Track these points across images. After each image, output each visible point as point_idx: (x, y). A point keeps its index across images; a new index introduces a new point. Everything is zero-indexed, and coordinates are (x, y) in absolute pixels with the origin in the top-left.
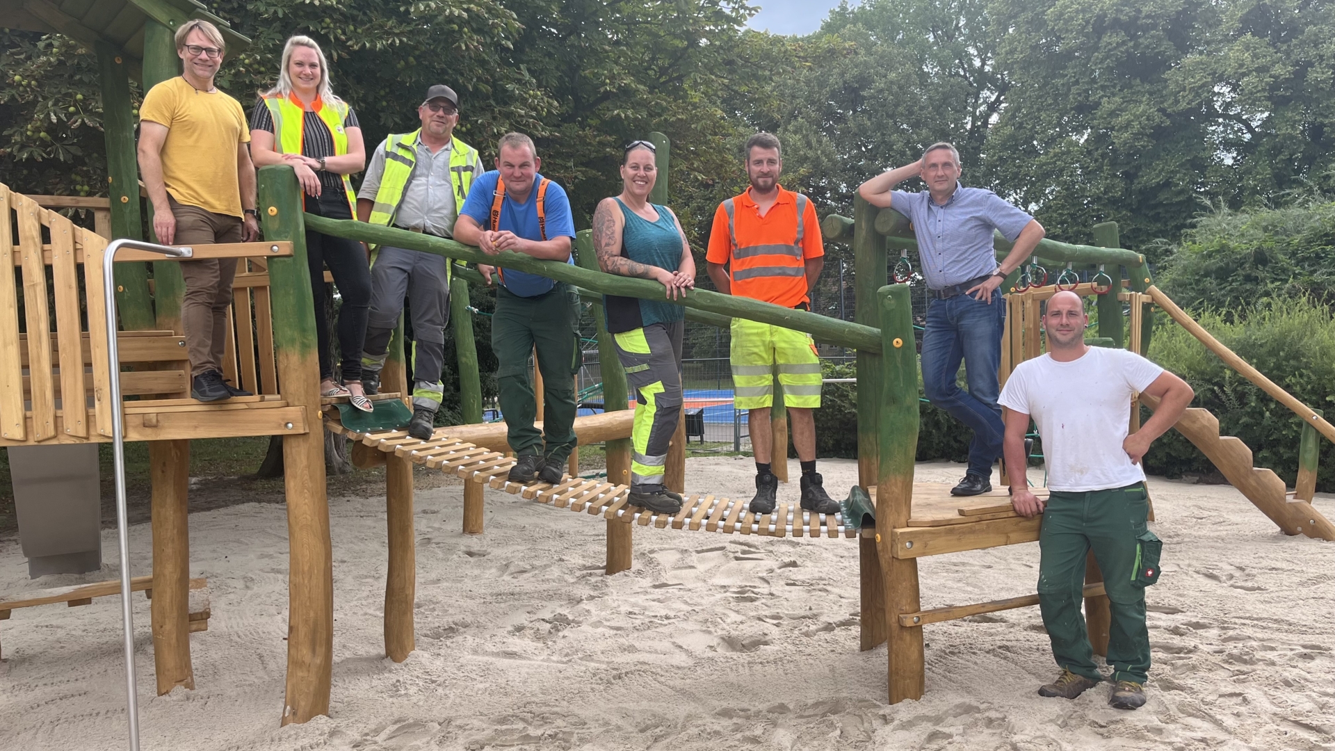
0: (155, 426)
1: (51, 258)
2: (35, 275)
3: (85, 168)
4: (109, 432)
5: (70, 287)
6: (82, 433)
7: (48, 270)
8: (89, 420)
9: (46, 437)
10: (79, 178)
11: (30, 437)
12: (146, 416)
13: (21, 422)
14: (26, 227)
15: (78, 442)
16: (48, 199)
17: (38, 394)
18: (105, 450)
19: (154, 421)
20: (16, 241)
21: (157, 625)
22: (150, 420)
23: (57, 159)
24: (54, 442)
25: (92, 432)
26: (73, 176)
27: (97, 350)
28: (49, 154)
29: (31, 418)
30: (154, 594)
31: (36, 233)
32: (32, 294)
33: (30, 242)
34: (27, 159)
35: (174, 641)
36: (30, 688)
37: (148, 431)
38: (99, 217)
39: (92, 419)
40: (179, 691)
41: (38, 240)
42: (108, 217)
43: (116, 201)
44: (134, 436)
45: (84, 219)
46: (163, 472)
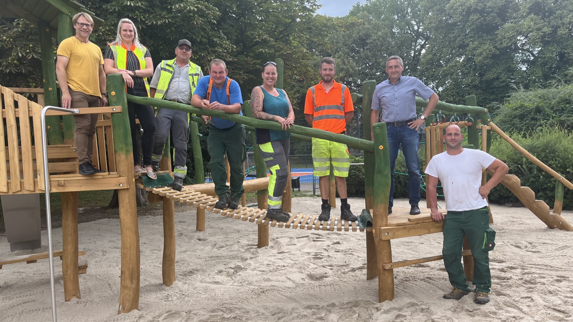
0: (63, 186)
1: (19, 114)
2: (11, 121)
3: (33, 76)
4: (43, 189)
5: (27, 127)
6: (32, 189)
7: (17, 120)
8: (35, 184)
9: (16, 191)
10: (31, 80)
11: (10, 191)
12: (59, 182)
13: (6, 185)
14: (8, 101)
15: (30, 193)
16: (18, 89)
17: (13, 172)
18: (42, 196)
19: (63, 183)
20: (3, 107)
21: (65, 271)
22: (61, 183)
23: (21, 72)
24: (20, 193)
25: (36, 189)
26: (29, 79)
27: (38, 153)
28: (18, 70)
29: (10, 183)
30: (63, 258)
31: (12, 104)
32: (11, 130)
33: (10, 108)
34: (8, 72)
35: (72, 278)
36: (10, 299)
37: (61, 188)
38: (40, 97)
39: (36, 183)
40: (74, 300)
41: (13, 106)
42: (43, 97)
43: (47, 90)
44: (54, 190)
45: (33, 98)
46: (67, 205)
